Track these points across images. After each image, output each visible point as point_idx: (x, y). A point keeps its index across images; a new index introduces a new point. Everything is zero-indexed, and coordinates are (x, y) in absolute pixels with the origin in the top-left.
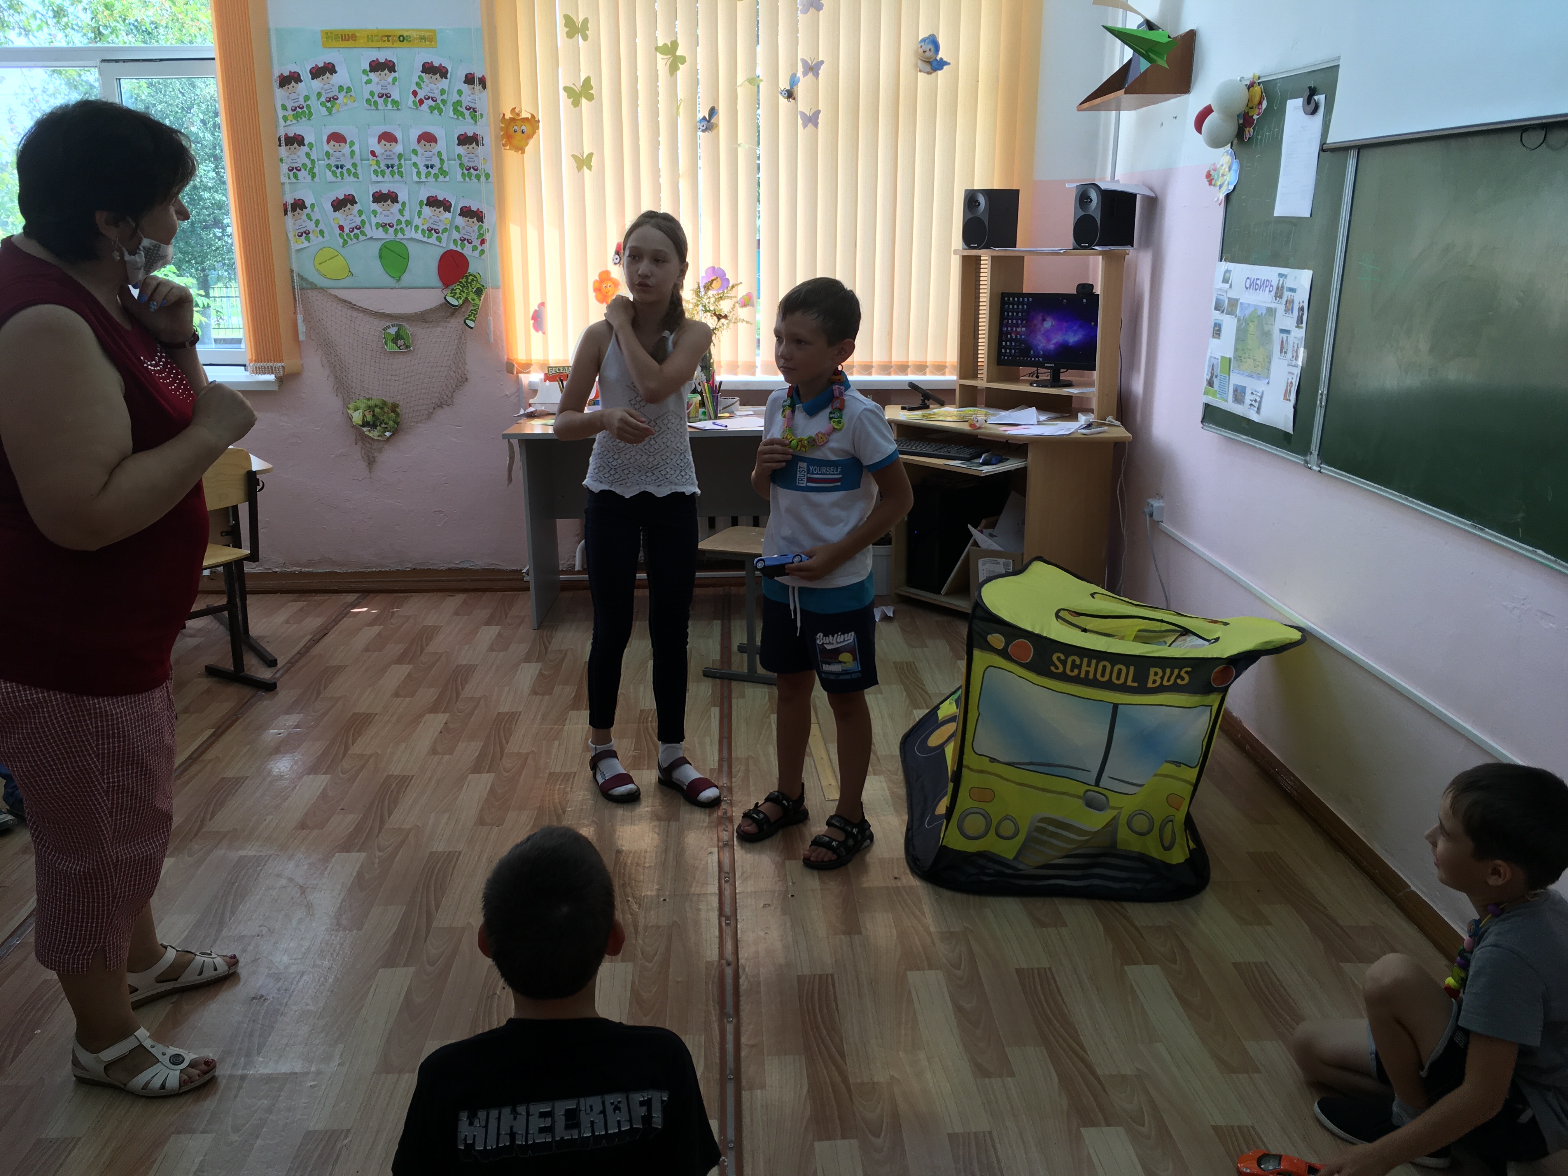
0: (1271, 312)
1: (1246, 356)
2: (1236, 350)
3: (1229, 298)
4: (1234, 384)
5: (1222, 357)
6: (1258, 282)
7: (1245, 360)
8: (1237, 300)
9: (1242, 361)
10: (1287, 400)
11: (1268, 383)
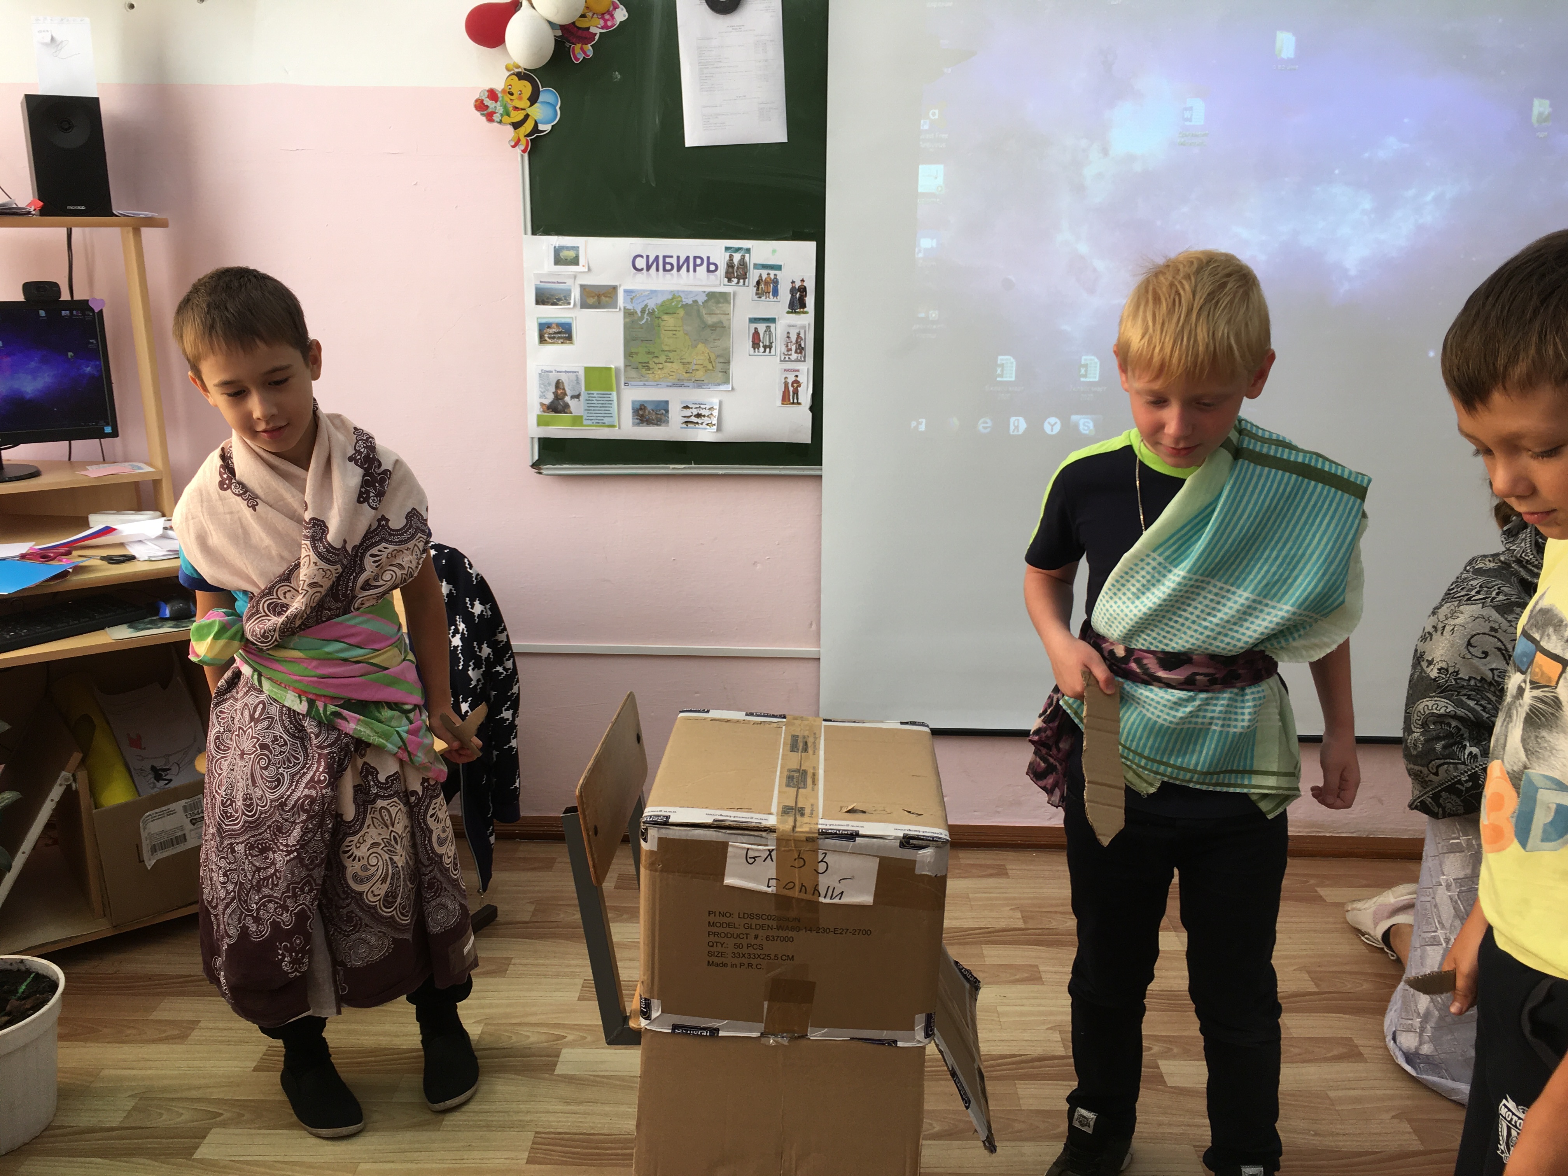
0: (717, 298)
1: (662, 359)
2: (629, 354)
3: (583, 287)
4: (633, 402)
5: (588, 370)
6: (674, 261)
7: (661, 366)
8: (614, 288)
9: (649, 369)
10: (793, 403)
11: (733, 389)
